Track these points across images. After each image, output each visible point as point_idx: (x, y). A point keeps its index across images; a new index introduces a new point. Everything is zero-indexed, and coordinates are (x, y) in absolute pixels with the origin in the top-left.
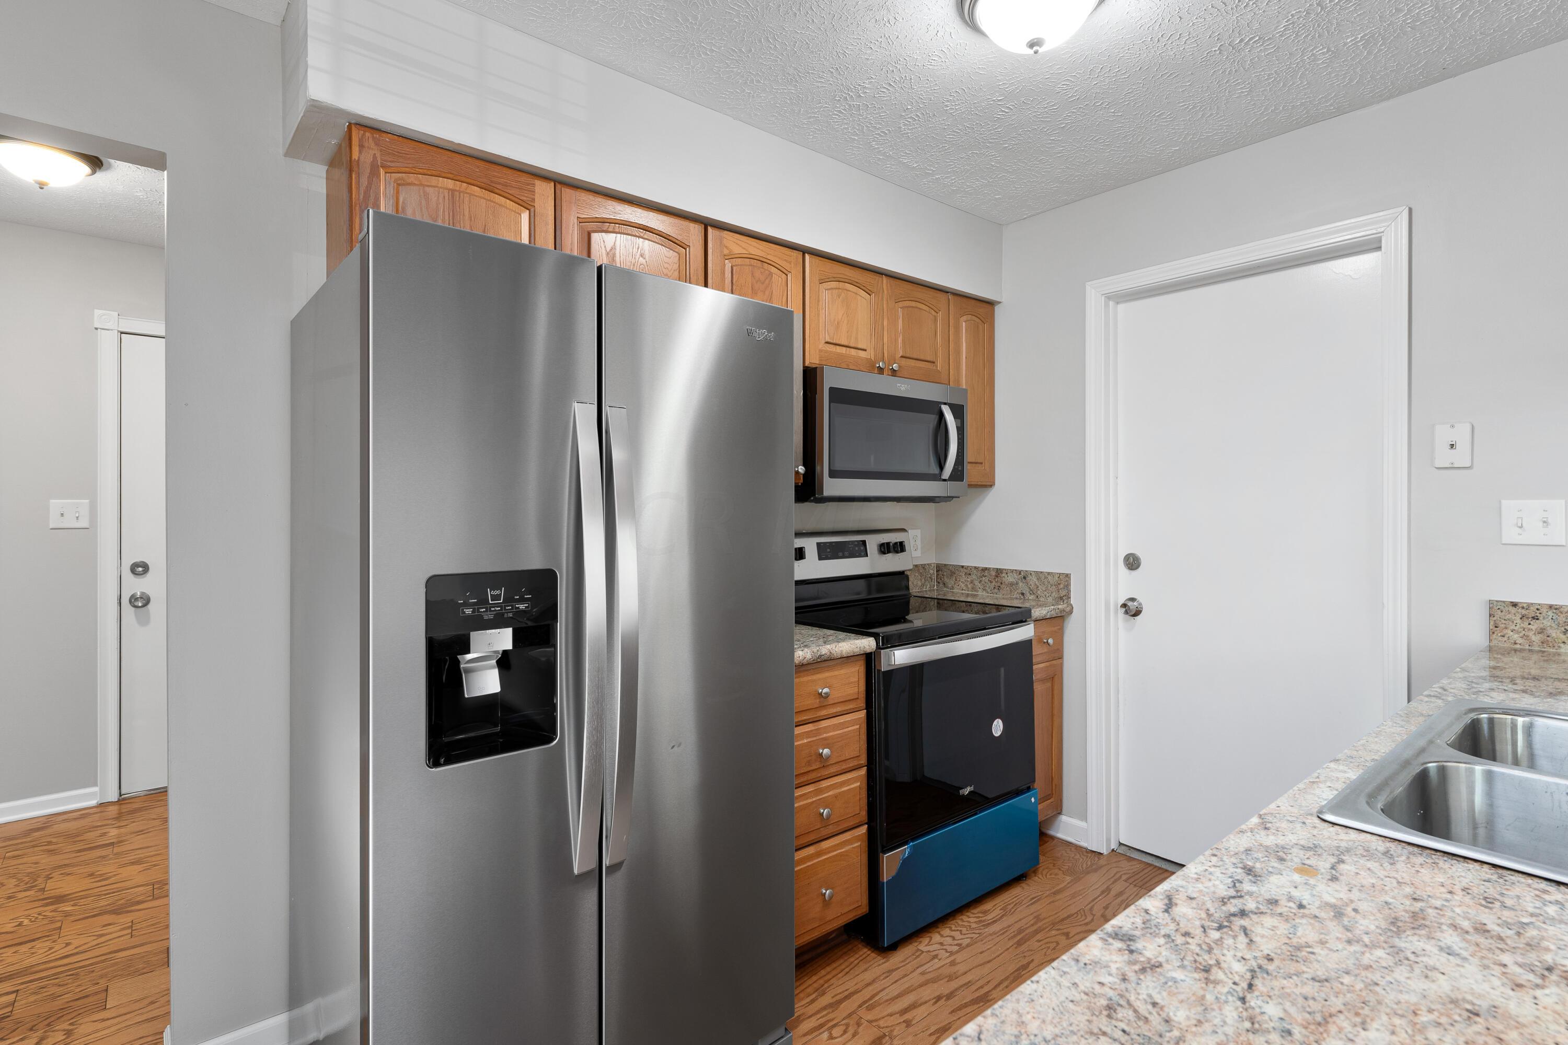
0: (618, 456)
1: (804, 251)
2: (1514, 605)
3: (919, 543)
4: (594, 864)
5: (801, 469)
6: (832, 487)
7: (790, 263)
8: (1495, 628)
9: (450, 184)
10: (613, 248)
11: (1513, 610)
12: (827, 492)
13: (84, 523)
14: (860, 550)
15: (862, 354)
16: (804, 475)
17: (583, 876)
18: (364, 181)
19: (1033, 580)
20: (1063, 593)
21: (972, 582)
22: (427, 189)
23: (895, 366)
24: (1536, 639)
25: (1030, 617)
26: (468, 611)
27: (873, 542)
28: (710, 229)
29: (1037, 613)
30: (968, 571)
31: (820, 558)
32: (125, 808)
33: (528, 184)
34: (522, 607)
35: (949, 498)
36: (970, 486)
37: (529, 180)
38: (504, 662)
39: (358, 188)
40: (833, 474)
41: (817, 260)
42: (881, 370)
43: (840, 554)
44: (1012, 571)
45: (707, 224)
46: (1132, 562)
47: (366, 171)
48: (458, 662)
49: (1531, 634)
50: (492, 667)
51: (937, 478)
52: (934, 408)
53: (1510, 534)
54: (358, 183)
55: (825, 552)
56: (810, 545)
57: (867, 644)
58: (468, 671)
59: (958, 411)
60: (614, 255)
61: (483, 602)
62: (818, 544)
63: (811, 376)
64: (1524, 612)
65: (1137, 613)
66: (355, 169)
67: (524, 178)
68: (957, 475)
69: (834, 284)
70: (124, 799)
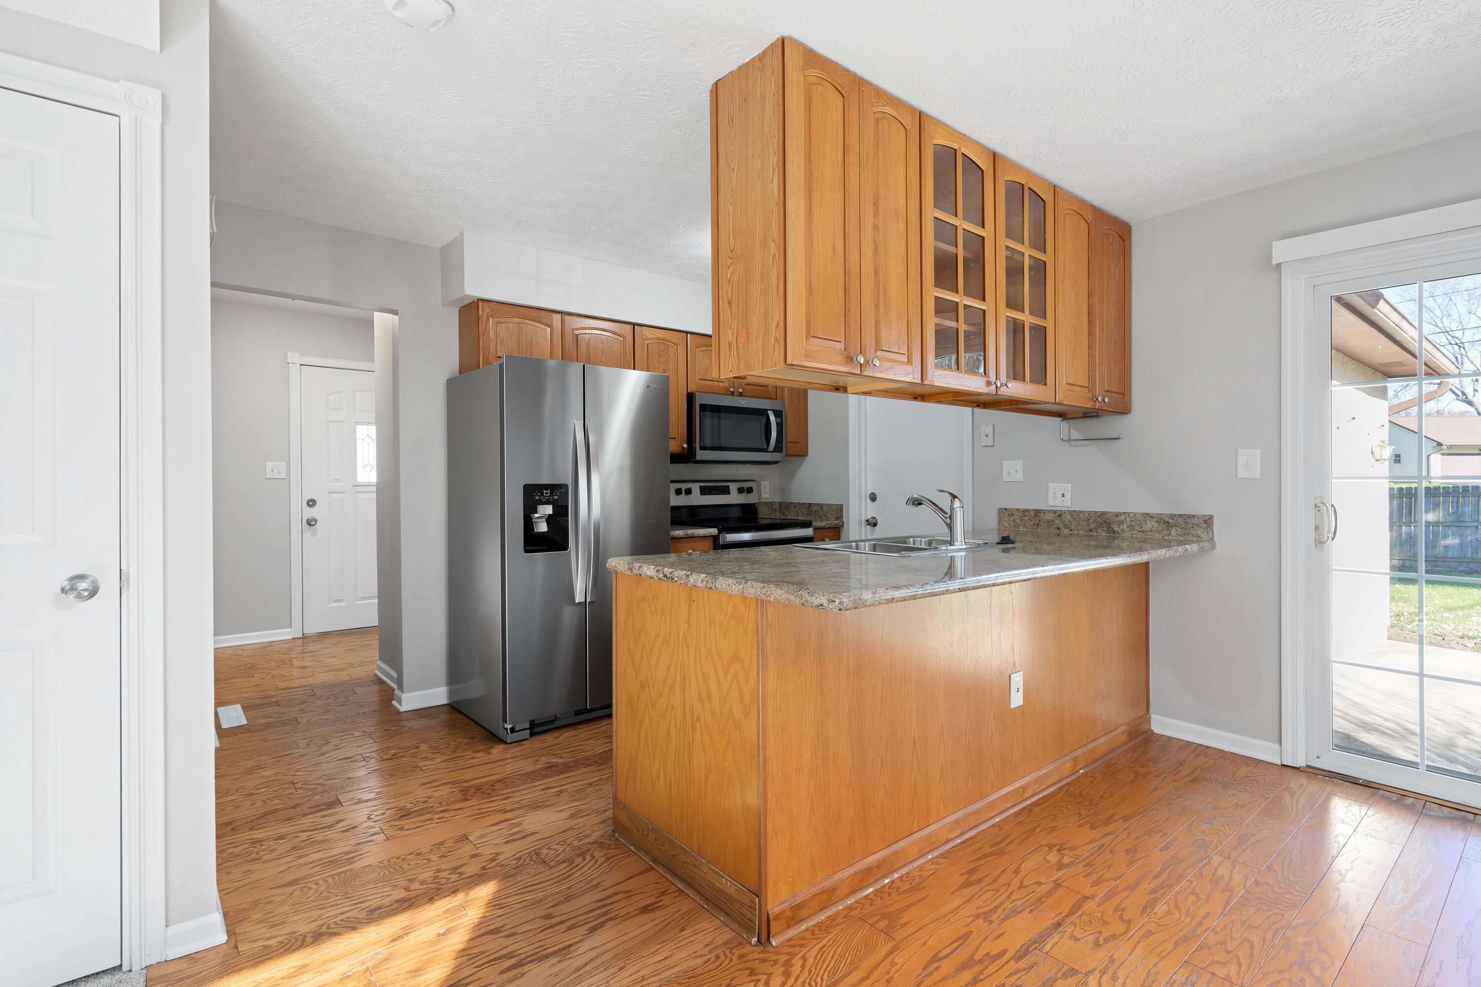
0: (592, 439)
1: (687, 333)
2: (1006, 509)
3: (768, 489)
4: (583, 600)
5: (685, 446)
6: (701, 455)
7: (679, 339)
8: (1000, 521)
9: (517, 320)
10: (589, 341)
11: (1005, 511)
12: (698, 457)
13: (283, 475)
14: (726, 491)
15: (721, 384)
16: (688, 448)
17: (579, 603)
18: (484, 324)
19: (825, 508)
20: (839, 515)
21: (797, 512)
22: (508, 324)
23: (740, 390)
24: (1012, 524)
25: (812, 525)
26: (537, 498)
27: (734, 488)
28: (636, 326)
29: (814, 524)
30: (795, 505)
31: (701, 494)
32: (306, 641)
33: (550, 316)
34: (556, 497)
35: (776, 463)
36: (787, 455)
37: (550, 314)
38: (549, 520)
39: (482, 327)
40: (703, 448)
41: (694, 336)
42: (732, 394)
43: (713, 493)
44: (816, 504)
45: (634, 325)
46: (873, 498)
47: (485, 317)
48: (531, 518)
49: (1011, 522)
50: (544, 522)
51: (765, 450)
52: (763, 413)
53: (1006, 478)
54: (482, 325)
55: (704, 491)
56: (696, 488)
57: (714, 531)
58: (535, 522)
59: (778, 414)
60: (589, 345)
61: (542, 494)
62: (700, 487)
63: (690, 397)
64: (1009, 512)
65: (875, 525)
66: (481, 319)
67: (549, 314)
68: (778, 448)
69: (704, 348)
70: (305, 637)
